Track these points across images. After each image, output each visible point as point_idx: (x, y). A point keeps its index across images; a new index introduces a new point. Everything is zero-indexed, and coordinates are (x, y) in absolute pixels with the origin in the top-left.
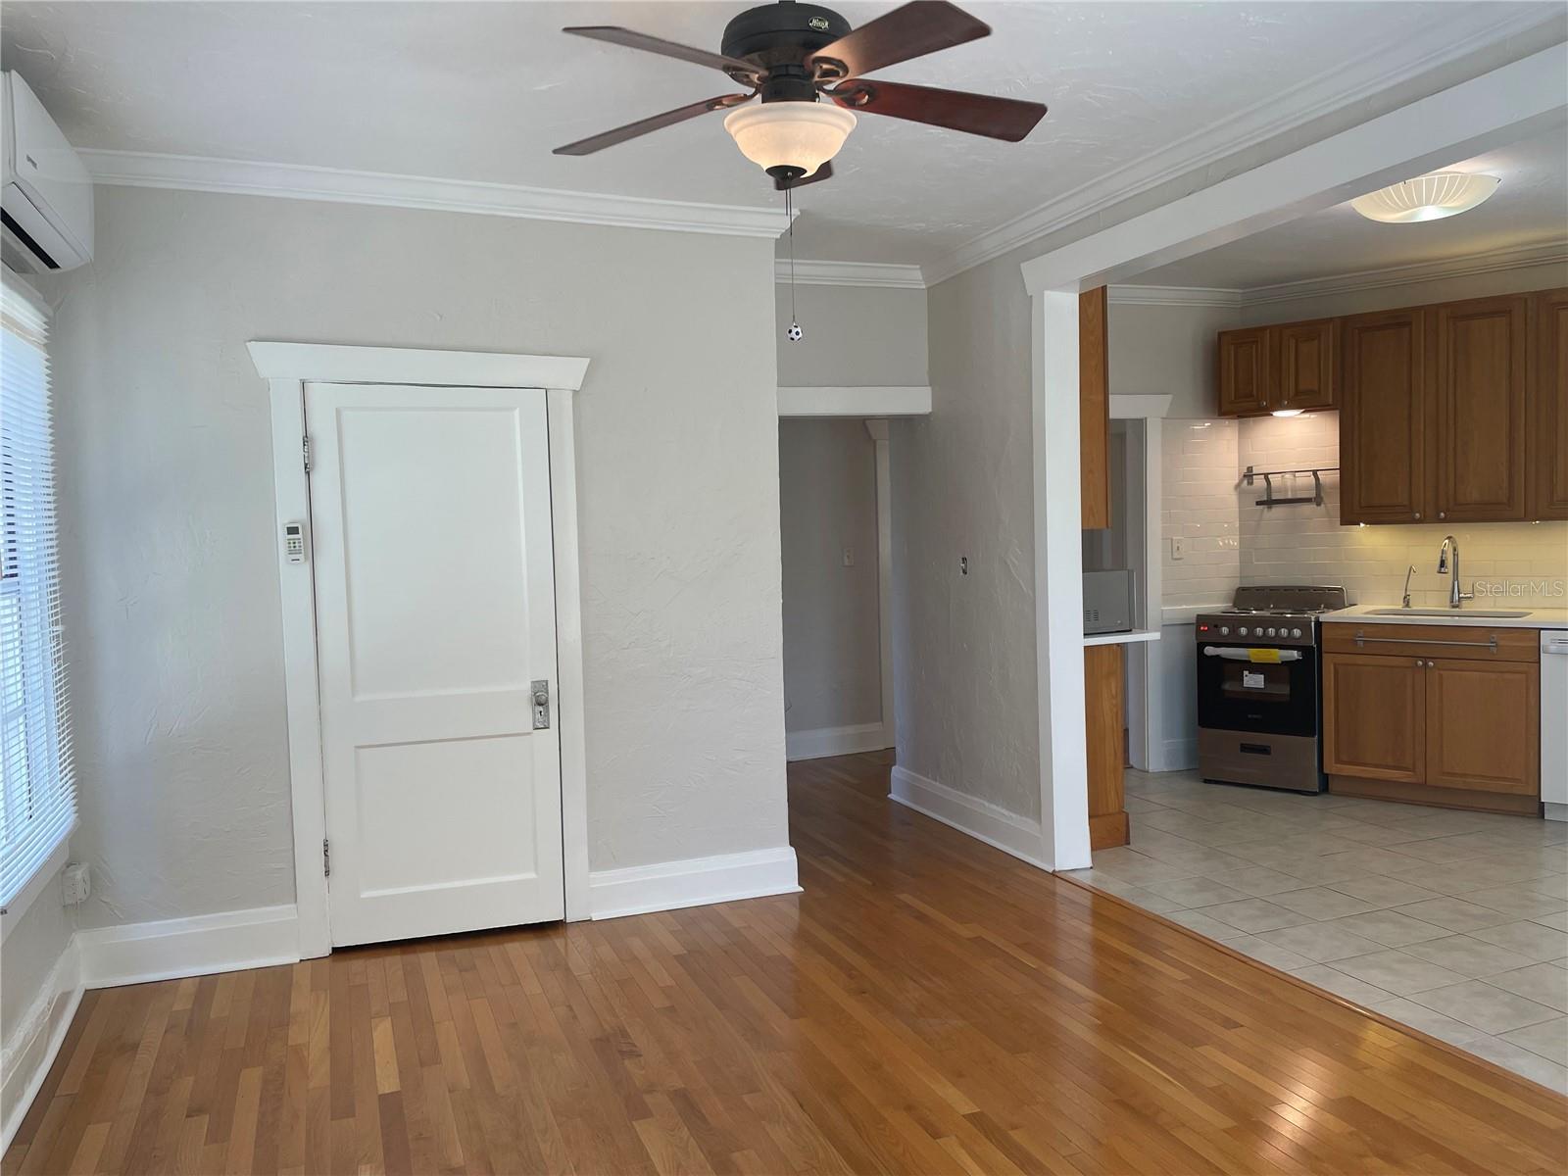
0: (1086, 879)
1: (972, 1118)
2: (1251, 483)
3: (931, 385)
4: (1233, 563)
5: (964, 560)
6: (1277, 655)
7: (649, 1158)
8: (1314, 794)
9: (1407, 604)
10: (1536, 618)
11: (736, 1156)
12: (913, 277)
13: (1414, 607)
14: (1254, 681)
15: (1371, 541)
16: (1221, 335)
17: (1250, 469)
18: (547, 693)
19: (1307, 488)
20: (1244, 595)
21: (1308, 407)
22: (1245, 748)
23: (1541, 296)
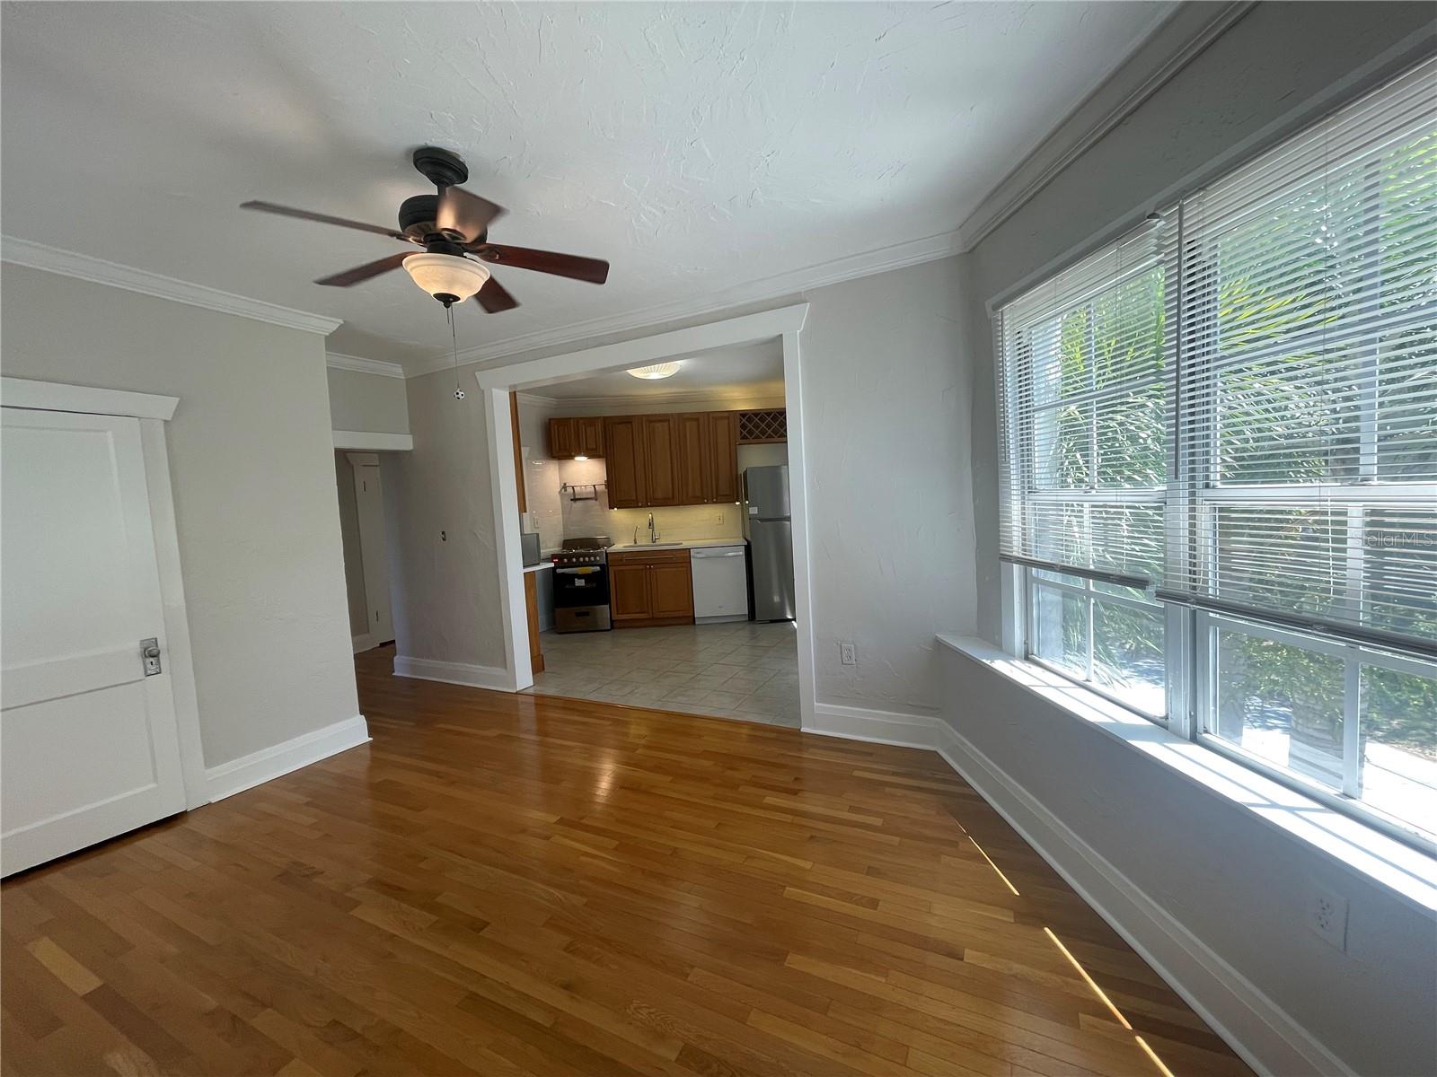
0: (531, 691)
1: (561, 822)
2: (566, 490)
3: (411, 433)
4: (561, 528)
5: (443, 533)
6: (590, 570)
7: (379, 929)
8: (608, 630)
9: (636, 543)
10: (686, 544)
11: (439, 899)
12: (397, 371)
13: (638, 543)
14: (580, 583)
15: (620, 516)
16: (550, 420)
17: (565, 484)
18: (157, 646)
19: (590, 493)
20: (567, 544)
21: (591, 456)
22: (579, 614)
23: (680, 415)
